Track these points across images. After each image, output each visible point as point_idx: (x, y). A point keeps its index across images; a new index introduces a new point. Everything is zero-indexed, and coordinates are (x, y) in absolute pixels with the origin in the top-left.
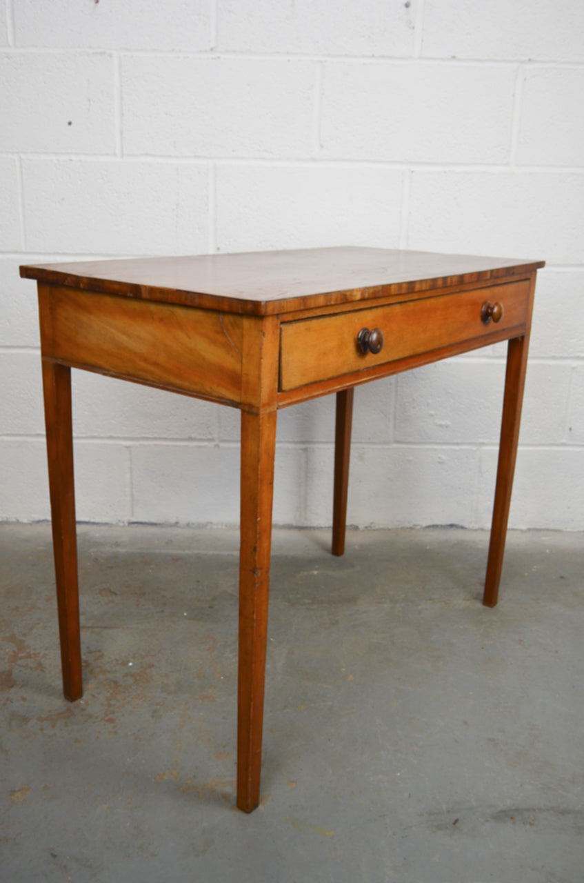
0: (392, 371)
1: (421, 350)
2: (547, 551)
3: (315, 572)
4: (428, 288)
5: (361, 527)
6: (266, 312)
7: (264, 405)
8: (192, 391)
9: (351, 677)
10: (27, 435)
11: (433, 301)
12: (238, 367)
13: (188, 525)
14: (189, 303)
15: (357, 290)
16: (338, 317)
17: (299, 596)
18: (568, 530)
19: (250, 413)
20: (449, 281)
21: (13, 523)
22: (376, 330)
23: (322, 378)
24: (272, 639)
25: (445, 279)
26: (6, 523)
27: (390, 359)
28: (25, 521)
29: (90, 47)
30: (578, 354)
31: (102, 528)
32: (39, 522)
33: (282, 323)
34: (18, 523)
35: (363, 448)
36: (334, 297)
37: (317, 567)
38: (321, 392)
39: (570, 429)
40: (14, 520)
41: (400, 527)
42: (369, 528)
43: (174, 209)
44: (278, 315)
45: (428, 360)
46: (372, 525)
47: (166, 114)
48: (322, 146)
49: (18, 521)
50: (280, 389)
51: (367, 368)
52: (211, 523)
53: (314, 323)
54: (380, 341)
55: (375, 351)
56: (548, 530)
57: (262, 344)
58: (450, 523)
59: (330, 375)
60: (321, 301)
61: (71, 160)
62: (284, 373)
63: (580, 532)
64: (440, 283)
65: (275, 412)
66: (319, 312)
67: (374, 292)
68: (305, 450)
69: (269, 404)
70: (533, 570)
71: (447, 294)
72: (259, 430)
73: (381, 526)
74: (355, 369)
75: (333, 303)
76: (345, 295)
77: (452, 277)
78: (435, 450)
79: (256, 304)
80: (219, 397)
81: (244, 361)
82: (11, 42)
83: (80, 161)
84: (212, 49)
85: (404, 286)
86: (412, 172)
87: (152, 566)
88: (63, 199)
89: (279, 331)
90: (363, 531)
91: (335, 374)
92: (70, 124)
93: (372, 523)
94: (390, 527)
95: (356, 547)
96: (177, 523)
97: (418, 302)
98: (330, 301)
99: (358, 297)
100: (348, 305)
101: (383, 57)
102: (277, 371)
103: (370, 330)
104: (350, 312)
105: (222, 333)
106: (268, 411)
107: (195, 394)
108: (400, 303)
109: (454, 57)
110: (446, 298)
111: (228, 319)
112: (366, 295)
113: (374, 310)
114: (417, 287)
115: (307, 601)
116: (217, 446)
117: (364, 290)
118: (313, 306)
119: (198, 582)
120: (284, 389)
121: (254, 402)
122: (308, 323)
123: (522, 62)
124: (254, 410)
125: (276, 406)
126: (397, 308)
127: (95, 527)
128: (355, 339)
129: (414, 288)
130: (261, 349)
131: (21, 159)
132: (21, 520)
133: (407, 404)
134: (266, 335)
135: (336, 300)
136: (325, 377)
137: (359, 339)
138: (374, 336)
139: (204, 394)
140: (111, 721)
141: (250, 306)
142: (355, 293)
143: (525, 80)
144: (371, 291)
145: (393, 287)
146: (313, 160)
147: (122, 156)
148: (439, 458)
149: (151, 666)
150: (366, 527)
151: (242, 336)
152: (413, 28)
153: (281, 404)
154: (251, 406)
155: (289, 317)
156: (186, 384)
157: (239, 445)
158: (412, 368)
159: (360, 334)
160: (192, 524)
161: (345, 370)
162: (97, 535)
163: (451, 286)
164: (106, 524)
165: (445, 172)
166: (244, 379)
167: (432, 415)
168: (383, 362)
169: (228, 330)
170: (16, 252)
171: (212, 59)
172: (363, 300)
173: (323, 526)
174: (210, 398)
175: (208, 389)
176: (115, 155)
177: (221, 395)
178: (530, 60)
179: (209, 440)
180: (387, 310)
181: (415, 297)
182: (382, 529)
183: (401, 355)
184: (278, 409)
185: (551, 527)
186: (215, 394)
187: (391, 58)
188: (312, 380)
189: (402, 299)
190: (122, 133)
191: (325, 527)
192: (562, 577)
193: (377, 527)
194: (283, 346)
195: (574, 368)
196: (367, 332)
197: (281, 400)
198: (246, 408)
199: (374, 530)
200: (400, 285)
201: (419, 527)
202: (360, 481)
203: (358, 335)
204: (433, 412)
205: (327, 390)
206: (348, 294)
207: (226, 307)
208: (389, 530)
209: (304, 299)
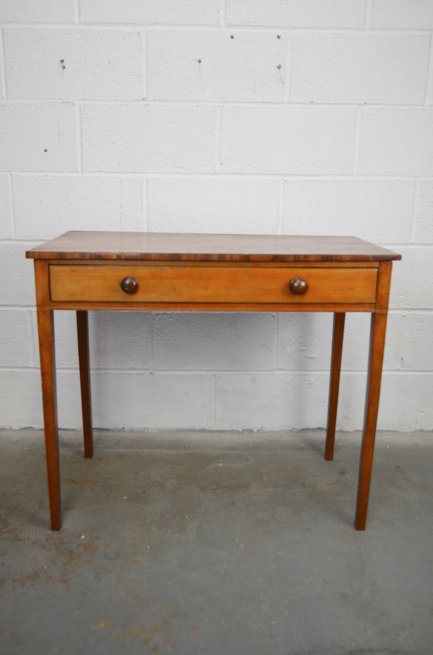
2: (388, 447)
3: (221, 465)
5: (255, 430)
9: (242, 546)
10: (17, 367)
13: (131, 430)
17: (207, 483)
18: (404, 431)
21: (7, 429)
24: (186, 517)
26: (3, 429)
28: (16, 428)
29: (60, 99)
30: (406, 306)
31: (71, 432)
32: (25, 429)
34: (10, 429)
35: (256, 374)
37: (222, 460)
39: (402, 359)
40: (8, 427)
41: (282, 430)
42: (261, 431)
43: (119, 209)
46: (263, 429)
47: (113, 144)
48: (222, 164)
49: (11, 428)
52: (148, 428)
56: (388, 431)
58: (318, 427)
61: (46, 176)
63: (411, 432)
70: (378, 461)
73: (269, 430)
78: (306, 375)
82: (4, 96)
83: (53, 177)
84: (144, 99)
86: (285, 181)
87: (104, 462)
88: (41, 203)
90: (257, 433)
92: (46, 151)
93: (263, 428)
94: (275, 430)
95: (251, 445)
96: (123, 428)
101: (263, 102)
109: (312, 102)
115: (214, 487)
116: (151, 373)
119: (136, 473)
123: (360, 105)
127: (65, 432)
131: (12, 176)
132: (13, 427)
133: (285, 343)
140: (65, 581)
143: (363, 117)
146: (215, 173)
147: (82, 171)
148: (309, 380)
149: (97, 538)
150: (258, 431)
152: (284, 82)
160: (135, 429)
162: (67, 438)
164: (73, 430)
165: (308, 181)
167: (303, 350)
170: (9, 240)
171: (144, 105)
173: (228, 430)
176: (77, 172)
178: (365, 103)
179: (146, 369)
182: (270, 432)
185: (391, 429)
187: (269, 103)
190: (82, 156)
191: (229, 431)
192: (398, 467)
193: (266, 430)
195: (404, 316)
199: (264, 432)
201: (296, 430)
202: (254, 398)
204: (304, 348)
208: (275, 432)
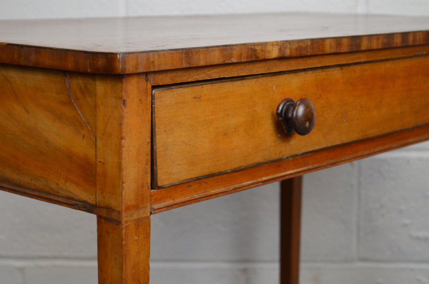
0: (332, 161)
1: (373, 132)
4: (380, 47)
6: (124, 69)
7: (128, 208)
8: (33, 190)
11: (388, 65)
12: (91, 153)
14: (23, 62)
15: (273, 44)
16: (245, 82)
19: (108, 220)
20: (411, 38)
22: (303, 101)
23: (222, 169)
25: (405, 35)
27: (329, 145)
33: (154, 87)
36: (236, 53)
38: (223, 189)
44: (146, 74)
45: (386, 147)
50: (154, 185)
51: (294, 156)
53: (207, 88)
54: (309, 117)
55: (304, 132)
57: (122, 117)
59: (235, 165)
60: (216, 58)
62: (159, 161)
64: (398, 41)
65: (148, 218)
66: (214, 74)
67: (299, 48)
68: (245, 271)
69: (136, 207)
71: (411, 57)
72: (121, 246)
74: (274, 157)
75: (234, 60)
76: (255, 50)
77: (415, 33)
78: (412, 270)
79: (110, 57)
80: (69, 198)
81: (99, 143)
85: (345, 41)
89: (150, 99)
91: (243, 164)
97: (367, 66)
98: (231, 57)
99: (275, 53)
100: (260, 65)
102: (149, 157)
103: (295, 101)
104: (263, 75)
105: (70, 103)
106: (135, 216)
107: (37, 193)
108: (341, 66)
110: (408, 63)
111: (77, 83)
112: (288, 53)
113: (302, 74)
114: (364, 45)
117: (282, 45)
118: (202, 63)
120: (159, 184)
121: (113, 203)
122: (198, 89)
124: (114, 216)
125: (149, 210)
126: (336, 73)
128: (272, 114)
129: (359, 45)
130: (121, 125)
134: (128, 104)
135: (240, 56)
136: (228, 168)
137: (279, 115)
138: (301, 110)
139: (48, 193)
141: (101, 62)
142: (269, 48)
144: (295, 46)
145: (327, 42)
151: (96, 106)
153: (155, 207)
154: (109, 209)
155: (166, 79)
156: (26, 180)
157: (95, 264)
158: (363, 157)
159: (280, 108)
161: (258, 159)
163: (414, 46)
166: (99, 170)
167: (405, 225)
168: (317, 148)
169: (77, 99)
172: (281, 58)
174: (56, 198)
175: (54, 186)
177: (71, 195)
180: (321, 75)
181: (363, 58)
183: (345, 139)
184: (151, 213)
186: (63, 193)
188: (206, 172)
189: (342, 60)
194: (157, 121)
196: (291, 105)
197: (157, 201)
198: (104, 213)
200: (338, 40)
203: (278, 109)
204: (407, 221)
205: (231, 187)
206: (258, 48)
207: (70, 65)
209: (188, 52)
